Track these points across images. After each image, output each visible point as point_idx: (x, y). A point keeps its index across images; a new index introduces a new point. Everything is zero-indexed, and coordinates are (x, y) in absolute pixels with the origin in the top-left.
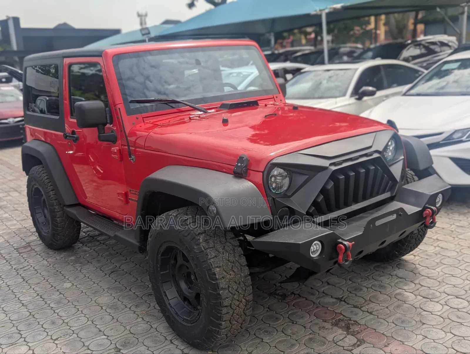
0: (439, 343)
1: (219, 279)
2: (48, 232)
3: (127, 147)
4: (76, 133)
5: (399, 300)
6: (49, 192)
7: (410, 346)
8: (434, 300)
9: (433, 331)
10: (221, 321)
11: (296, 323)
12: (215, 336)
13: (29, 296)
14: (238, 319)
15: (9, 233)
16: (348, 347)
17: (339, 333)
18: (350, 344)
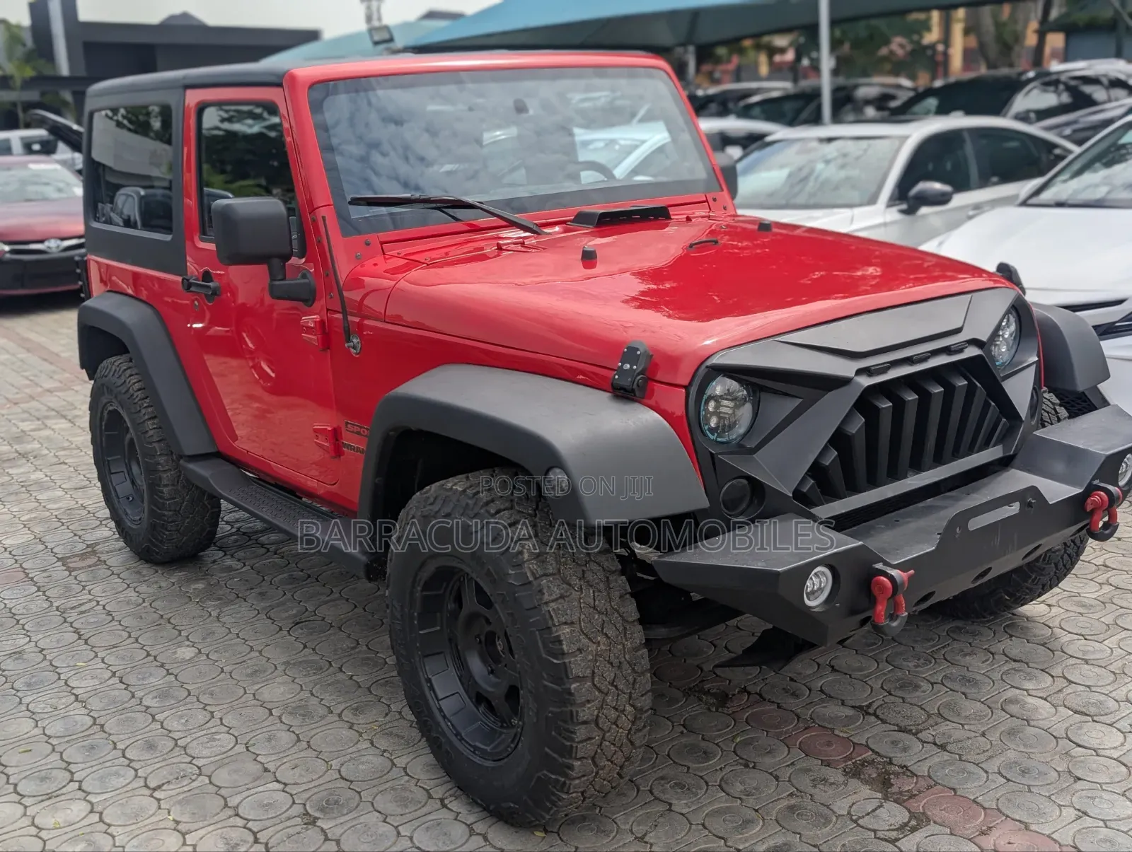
0: (1118, 830)
1: (568, 653)
2: (140, 519)
3: (340, 316)
4: (213, 276)
5: (1012, 716)
6: (144, 421)
7: (1044, 835)
8: (1102, 719)
9: (1101, 797)
10: (571, 757)
11: (754, 767)
12: (554, 794)
13: (92, 678)
14: (614, 754)
15: (45, 520)
16: (885, 833)
17: (863, 796)
18: (891, 825)
